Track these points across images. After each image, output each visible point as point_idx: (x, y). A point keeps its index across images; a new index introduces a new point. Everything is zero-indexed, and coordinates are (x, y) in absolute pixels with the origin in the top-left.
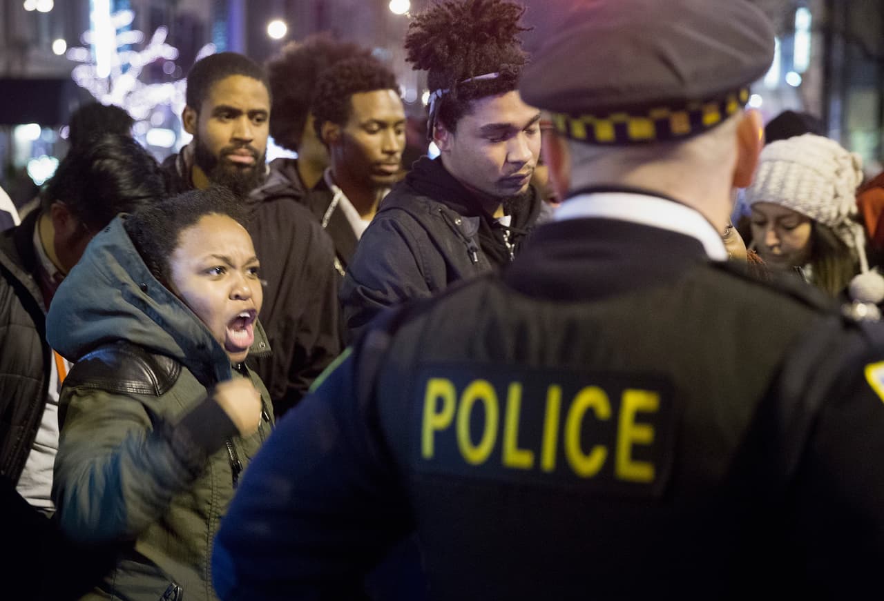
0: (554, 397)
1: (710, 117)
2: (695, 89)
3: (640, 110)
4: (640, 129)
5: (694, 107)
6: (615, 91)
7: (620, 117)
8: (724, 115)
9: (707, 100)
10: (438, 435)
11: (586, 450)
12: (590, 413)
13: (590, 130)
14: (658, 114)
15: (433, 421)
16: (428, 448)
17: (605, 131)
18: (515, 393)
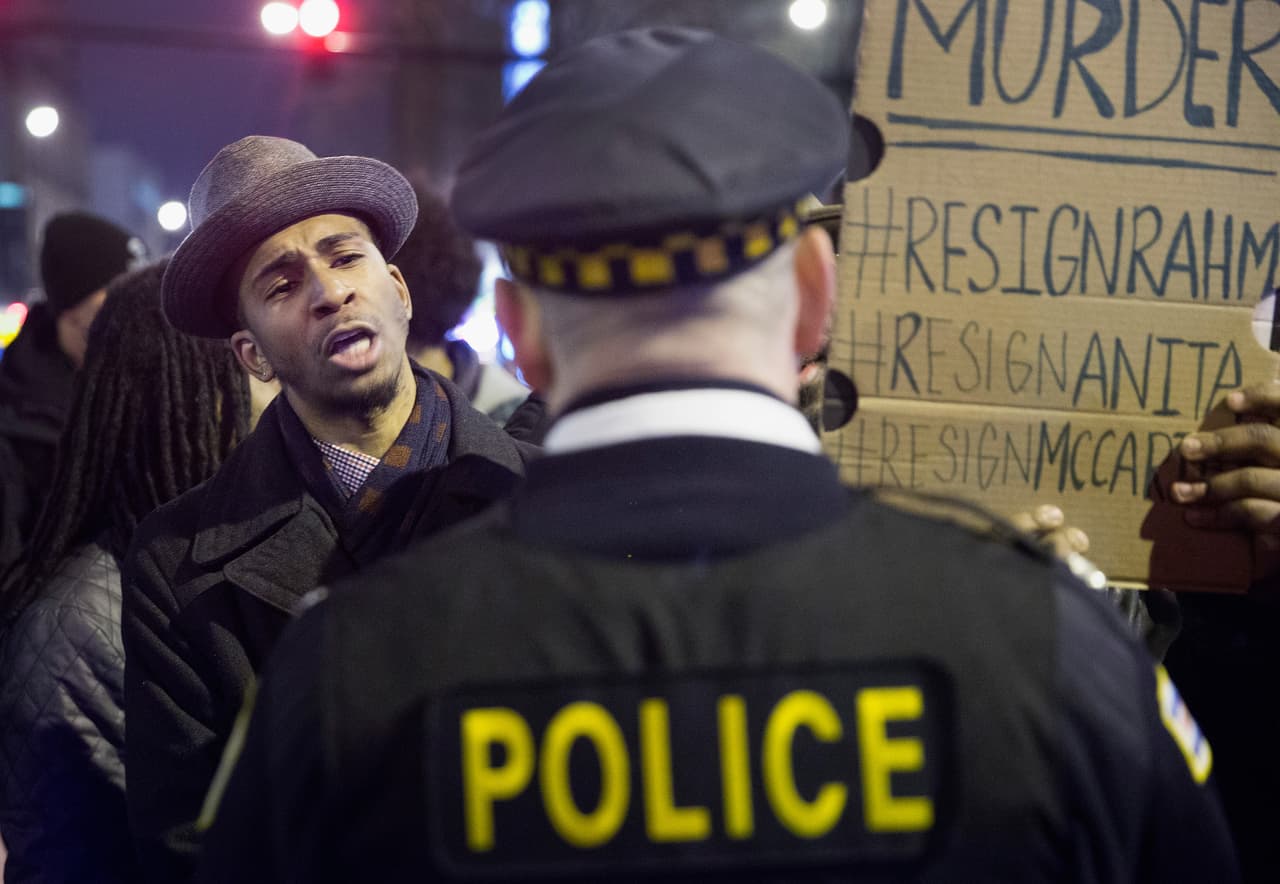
0: (732, 715)
1: (757, 245)
2: (733, 202)
3: (649, 238)
4: (650, 267)
5: (731, 229)
6: (605, 208)
7: (617, 251)
8: (777, 241)
9: (751, 218)
10: (501, 808)
11: (808, 792)
12: (803, 734)
13: (571, 274)
14: (679, 242)
15: (486, 785)
16: (480, 830)
17: (595, 273)
18: (654, 719)
